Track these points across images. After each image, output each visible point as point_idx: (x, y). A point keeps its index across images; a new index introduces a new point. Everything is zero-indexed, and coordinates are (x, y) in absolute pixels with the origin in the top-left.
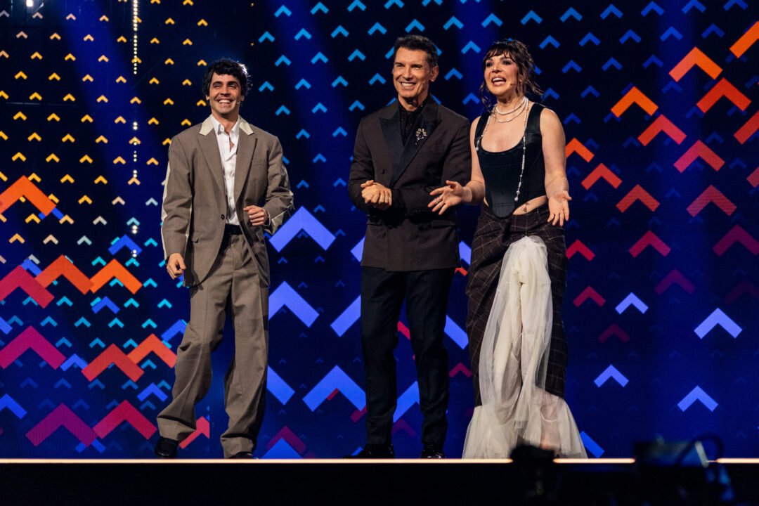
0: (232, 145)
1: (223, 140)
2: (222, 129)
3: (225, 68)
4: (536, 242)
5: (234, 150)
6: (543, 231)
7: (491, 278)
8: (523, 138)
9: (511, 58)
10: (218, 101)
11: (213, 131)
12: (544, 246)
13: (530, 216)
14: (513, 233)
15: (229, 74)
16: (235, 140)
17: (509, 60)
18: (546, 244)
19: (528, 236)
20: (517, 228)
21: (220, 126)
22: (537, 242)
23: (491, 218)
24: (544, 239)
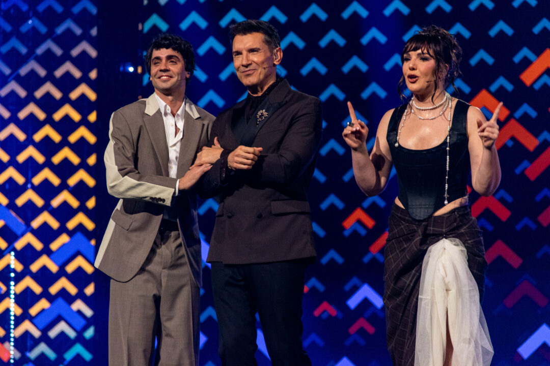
0: (177, 130)
1: (169, 123)
2: (169, 111)
3: (163, 42)
4: (455, 245)
5: (180, 135)
6: (462, 233)
7: (409, 285)
8: (447, 138)
9: (429, 53)
10: (159, 78)
11: (159, 112)
12: (464, 249)
13: (448, 217)
14: (430, 235)
15: (167, 48)
16: (181, 125)
17: (427, 56)
18: (466, 247)
19: (446, 238)
20: (434, 230)
21: (166, 106)
22: (457, 245)
23: (404, 220)
24: (464, 243)
